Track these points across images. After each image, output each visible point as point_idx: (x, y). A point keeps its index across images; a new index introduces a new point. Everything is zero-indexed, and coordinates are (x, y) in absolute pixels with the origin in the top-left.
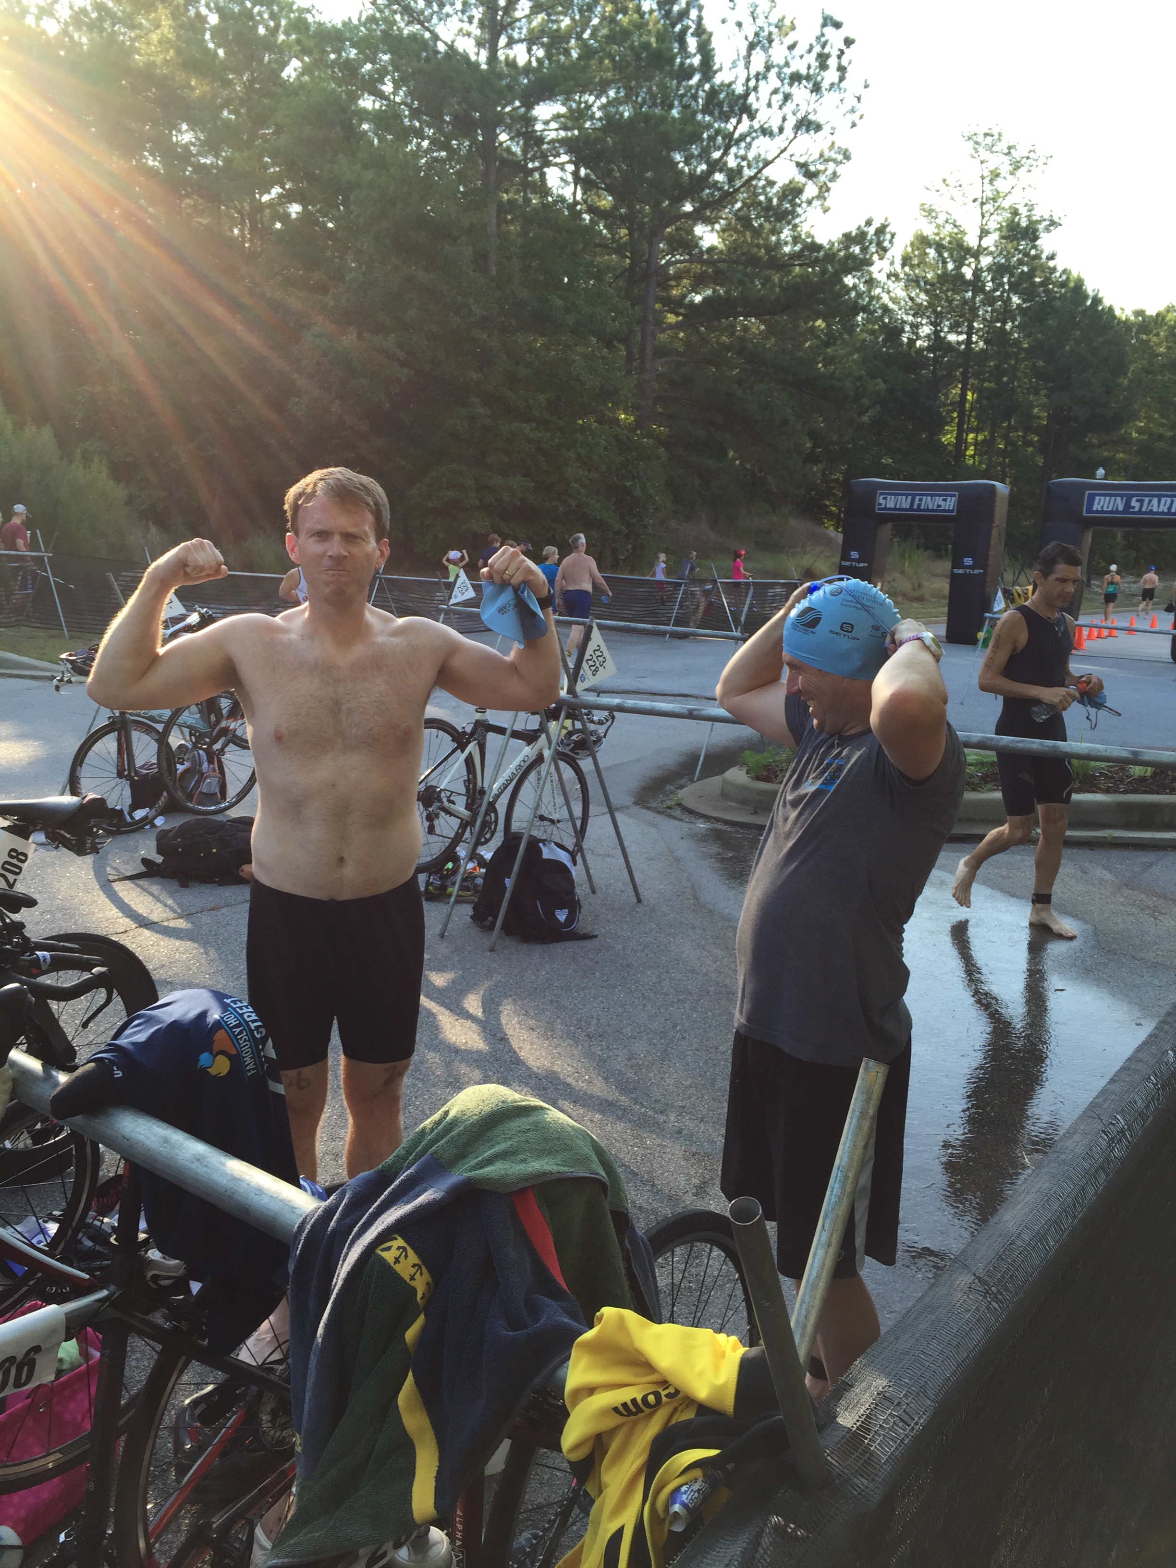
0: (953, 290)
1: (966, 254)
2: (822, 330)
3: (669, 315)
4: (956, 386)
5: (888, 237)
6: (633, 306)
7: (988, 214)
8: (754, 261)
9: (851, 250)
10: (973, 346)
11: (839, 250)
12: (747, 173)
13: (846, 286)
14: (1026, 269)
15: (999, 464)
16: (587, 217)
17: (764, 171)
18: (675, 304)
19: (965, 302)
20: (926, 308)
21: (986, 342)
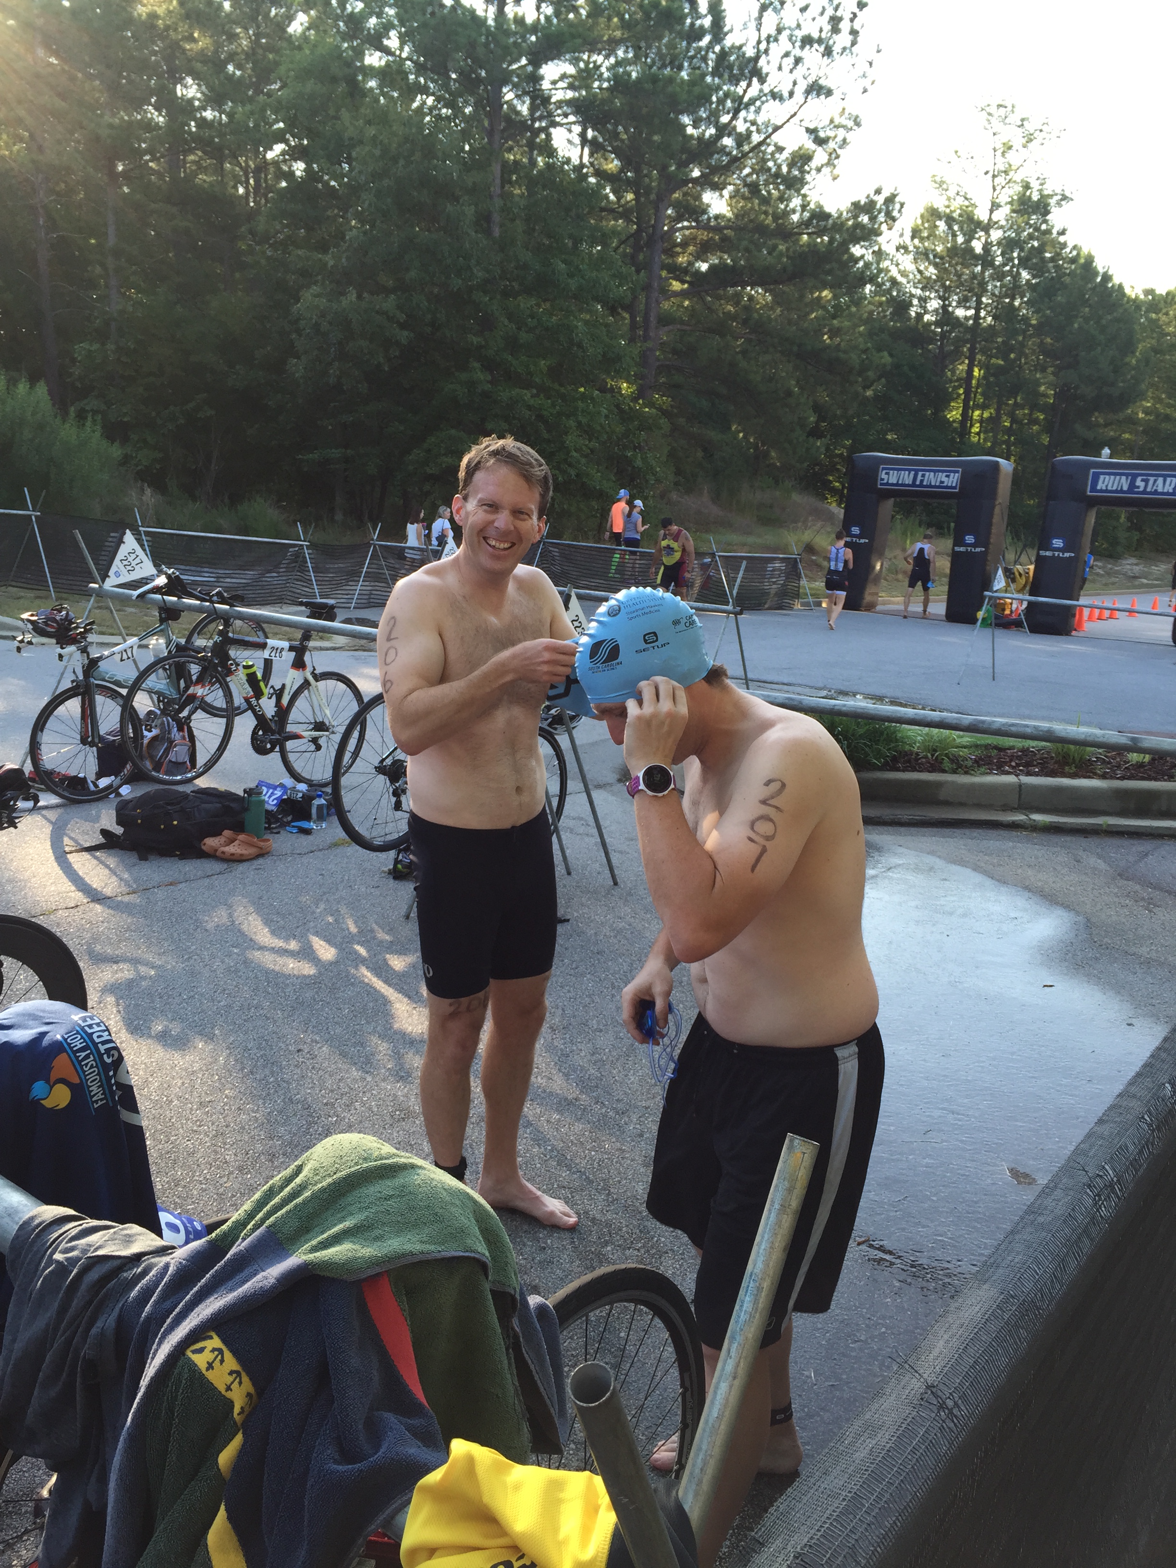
0: (962, 264)
1: (976, 228)
2: (829, 301)
3: (674, 283)
4: (963, 362)
5: (897, 206)
6: (638, 272)
7: (1000, 187)
8: (761, 229)
9: (860, 219)
10: (981, 321)
11: (848, 220)
12: (756, 138)
13: (852, 255)
14: (1036, 244)
15: (1004, 442)
16: (592, 180)
17: (773, 137)
18: (679, 272)
19: (974, 276)
20: (935, 281)
21: (995, 318)
